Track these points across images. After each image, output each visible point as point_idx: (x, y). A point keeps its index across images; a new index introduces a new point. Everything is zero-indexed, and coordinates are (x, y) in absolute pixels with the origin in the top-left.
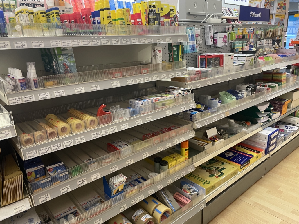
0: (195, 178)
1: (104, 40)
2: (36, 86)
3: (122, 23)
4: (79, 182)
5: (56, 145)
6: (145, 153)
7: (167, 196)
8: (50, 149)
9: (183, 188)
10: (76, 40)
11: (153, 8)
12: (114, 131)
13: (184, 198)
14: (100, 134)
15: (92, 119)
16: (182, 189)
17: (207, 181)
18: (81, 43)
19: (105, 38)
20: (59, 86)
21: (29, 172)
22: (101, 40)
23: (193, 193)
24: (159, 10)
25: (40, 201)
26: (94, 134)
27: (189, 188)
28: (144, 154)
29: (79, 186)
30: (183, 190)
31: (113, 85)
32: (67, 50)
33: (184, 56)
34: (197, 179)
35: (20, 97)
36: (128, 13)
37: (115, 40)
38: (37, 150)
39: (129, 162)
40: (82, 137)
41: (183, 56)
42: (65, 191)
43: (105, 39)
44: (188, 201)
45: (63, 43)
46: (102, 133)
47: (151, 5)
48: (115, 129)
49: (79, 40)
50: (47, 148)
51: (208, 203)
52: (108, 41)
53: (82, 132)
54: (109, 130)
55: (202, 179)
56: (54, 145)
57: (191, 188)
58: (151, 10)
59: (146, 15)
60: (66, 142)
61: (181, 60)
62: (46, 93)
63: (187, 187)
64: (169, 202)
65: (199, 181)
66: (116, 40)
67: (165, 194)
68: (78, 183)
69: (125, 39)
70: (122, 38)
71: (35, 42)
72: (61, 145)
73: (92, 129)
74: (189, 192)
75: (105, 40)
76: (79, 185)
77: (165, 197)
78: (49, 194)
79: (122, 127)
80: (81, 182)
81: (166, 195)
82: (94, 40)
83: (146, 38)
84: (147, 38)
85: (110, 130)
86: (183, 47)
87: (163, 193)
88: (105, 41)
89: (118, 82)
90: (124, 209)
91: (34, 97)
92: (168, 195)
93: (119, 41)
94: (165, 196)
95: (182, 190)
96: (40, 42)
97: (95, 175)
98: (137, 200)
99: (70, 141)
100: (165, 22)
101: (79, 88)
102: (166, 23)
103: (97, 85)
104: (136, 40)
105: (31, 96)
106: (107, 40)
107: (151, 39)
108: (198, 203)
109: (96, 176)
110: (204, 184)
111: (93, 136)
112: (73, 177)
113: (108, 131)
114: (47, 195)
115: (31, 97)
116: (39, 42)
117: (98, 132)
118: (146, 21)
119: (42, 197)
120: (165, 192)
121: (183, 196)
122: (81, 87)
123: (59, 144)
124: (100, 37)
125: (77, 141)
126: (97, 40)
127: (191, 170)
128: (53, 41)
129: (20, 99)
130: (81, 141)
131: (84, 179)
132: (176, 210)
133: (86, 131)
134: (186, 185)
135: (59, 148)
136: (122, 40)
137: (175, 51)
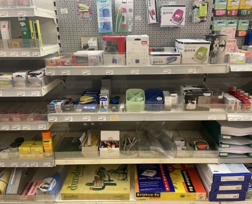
0: (74, 177)
9: (45, 179)
17: (76, 186)
30: (42, 181)
55: (77, 182)
57: (49, 184)
61: (35, 38)
63: (48, 181)
64: (11, 184)
65: (71, 182)
74: (40, 186)
110: (69, 187)
127: (47, 164)
137: (23, 27)
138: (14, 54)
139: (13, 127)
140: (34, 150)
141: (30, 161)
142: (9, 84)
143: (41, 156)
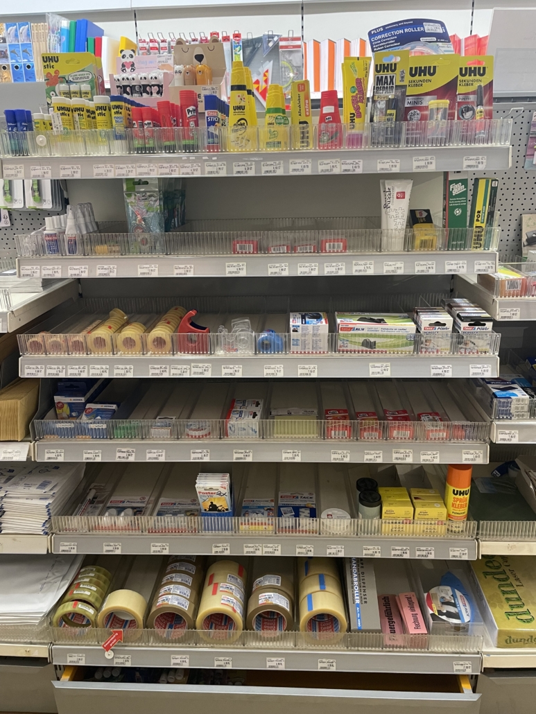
0: (500, 586)
1: (212, 163)
2: (72, 251)
3: (274, 121)
4: (120, 451)
5: (77, 367)
6: (292, 451)
7: (362, 585)
8: (64, 370)
9: (433, 591)
10: (147, 165)
11: (388, 71)
12: (201, 373)
13: (415, 616)
14: (167, 370)
15: (160, 336)
16: (427, 590)
17: (528, 612)
18: (156, 169)
19: (215, 158)
20: (113, 257)
21: (59, 402)
22: (206, 163)
23: (444, 617)
24: (403, 77)
25: (47, 456)
26: (154, 368)
27: (448, 598)
28: (289, 451)
29: (118, 460)
30: (428, 596)
31: (228, 270)
32: (146, 183)
33: (497, 214)
34: (504, 592)
35: (39, 267)
36: (302, 94)
37: (240, 163)
38: (43, 366)
39: (241, 456)
40: (128, 367)
41: (491, 214)
42: (91, 458)
43: (214, 161)
44: (417, 627)
45: (117, 171)
46: (173, 371)
47: (381, 65)
48: (205, 370)
49: (152, 165)
50: (61, 367)
51: (489, 672)
52: (221, 167)
53: (135, 357)
54: (190, 369)
55: (519, 599)
56: (74, 367)
57: (454, 605)
58: (382, 77)
59: (354, 94)
60: (96, 366)
61: (483, 225)
62: (83, 267)
63: (443, 595)
64: (358, 602)
65: (504, 601)
66: (244, 163)
67: (359, 577)
68: (118, 454)
69: (272, 163)
70: (262, 159)
71: (67, 166)
72: (86, 370)
73: (157, 357)
74: (435, 609)
75: (215, 163)
76: (119, 457)
77: (356, 583)
78: (63, 451)
79: (224, 371)
80: (124, 455)
81: (359, 581)
82: (186, 165)
83: (339, 160)
84: (341, 160)
85: (194, 370)
86: (495, 184)
87: (355, 569)
88: (215, 166)
89: (243, 265)
90: (223, 552)
91: (60, 271)
92: (364, 583)
93: (253, 167)
94: (355, 579)
95: (426, 595)
96: (75, 167)
97: (155, 451)
98: (260, 548)
99: (104, 367)
100: (432, 110)
101: (148, 266)
102: (435, 112)
103: (188, 266)
104: (303, 165)
105: (56, 267)
106: (220, 163)
107: (357, 161)
108: (454, 650)
109: (156, 454)
110: (508, 614)
111: (152, 371)
112: (114, 438)
113: (189, 371)
114: (59, 451)
115: (56, 270)
116: (73, 168)
117: (164, 366)
118: (354, 112)
119: (52, 451)
120: (363, 573)
121: (418, 611)
122: (153, 266)
123: (82, 367)
124: (204, 158)
125: (116, 371)
126: (195, 165)
127: (460, 553)
128: (100, 166)
129: (38, 271)
130: (125, 375)
131: (130, 450)
132: (362, 628)
133: (142, 357)
134: (449, 588)
135: (80, 374)
136: (262, 163)
137: (457, 196)
138: (424, 268)
139: (395, 455)
140: (425, 513)
141: (413, 543)
142: (406, 345)
143: (441, 529)
